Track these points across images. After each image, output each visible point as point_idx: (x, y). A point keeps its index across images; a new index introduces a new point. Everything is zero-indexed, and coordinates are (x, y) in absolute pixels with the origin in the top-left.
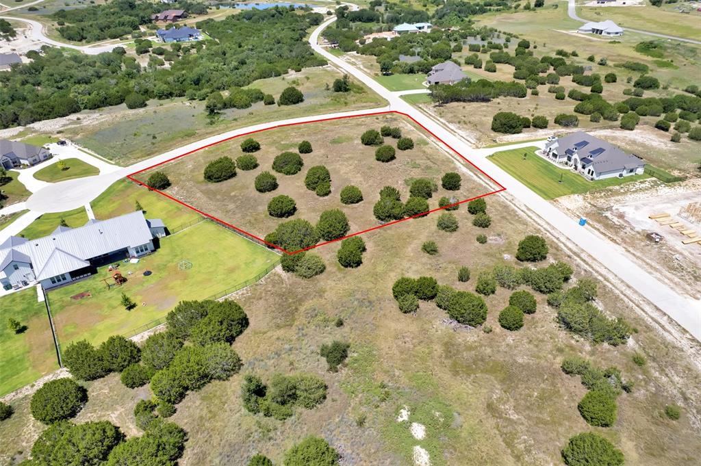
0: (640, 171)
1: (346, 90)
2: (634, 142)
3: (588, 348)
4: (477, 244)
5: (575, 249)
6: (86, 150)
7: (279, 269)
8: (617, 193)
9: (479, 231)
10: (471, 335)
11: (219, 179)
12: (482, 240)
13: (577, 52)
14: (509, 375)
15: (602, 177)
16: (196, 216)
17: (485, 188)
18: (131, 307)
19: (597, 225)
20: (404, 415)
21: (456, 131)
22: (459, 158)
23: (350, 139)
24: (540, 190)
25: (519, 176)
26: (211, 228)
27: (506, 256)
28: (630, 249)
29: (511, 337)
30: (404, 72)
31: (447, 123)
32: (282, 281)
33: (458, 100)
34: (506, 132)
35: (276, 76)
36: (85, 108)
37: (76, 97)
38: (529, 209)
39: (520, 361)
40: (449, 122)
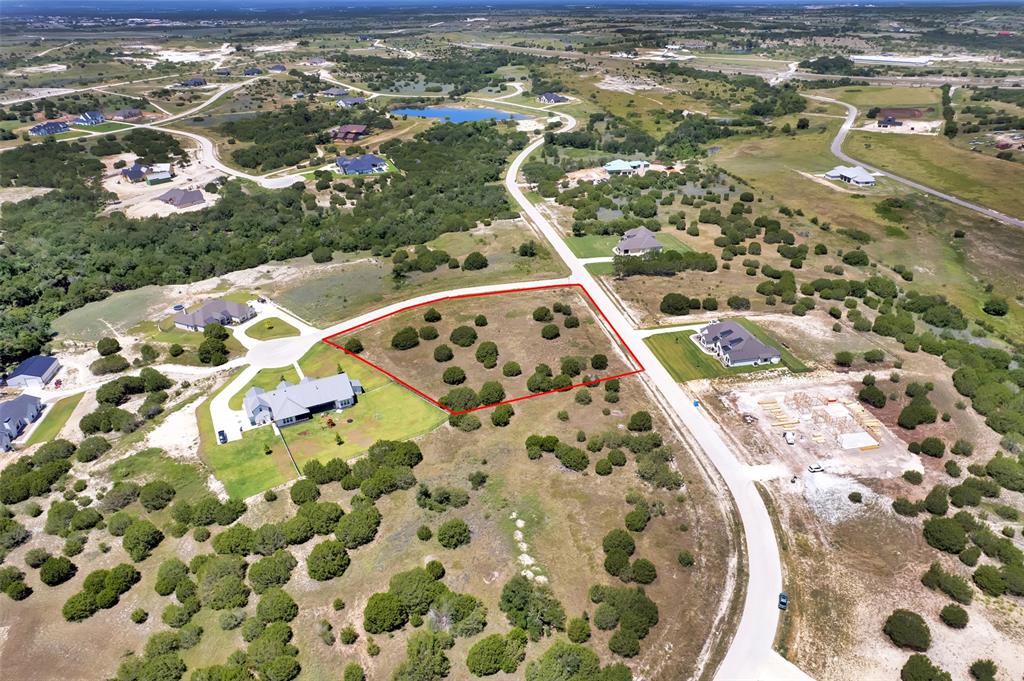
0: (775, 360)
1: (533, 255)
2: (795, 330)
3: (651, 490)
4: (602, 415)
5: (679, 424)
6: (284, 309)
7: (447, 424)
8: (744, 380)
9: (607, 405)
10: (573, 476)
11: (404, 348)
12: (607, 413)
13: (803, 211)
14: (587, 501)
15: (736, 365)
16: (385, 379)
17: (629, 369)
18: (341, 443)
19: (709, 407)
20: (514, 515)
21: (627, 309)
22: (617, 339)
23: (524, 313)
24: (677, 374)
25: (664, 359)
26: (397, 390)
27: (621, 426)
28: (724, 428)
29: (600, 479)
30: (597, 233)
31: (620, 300)
32: (448, 432)
33: (640, 273)
34: (672, 314)
35: (464, 230)
36: (273, 259)
37: (265, 247)
38: (658, 390)
39: (600, 493)
40: (622, 299)
